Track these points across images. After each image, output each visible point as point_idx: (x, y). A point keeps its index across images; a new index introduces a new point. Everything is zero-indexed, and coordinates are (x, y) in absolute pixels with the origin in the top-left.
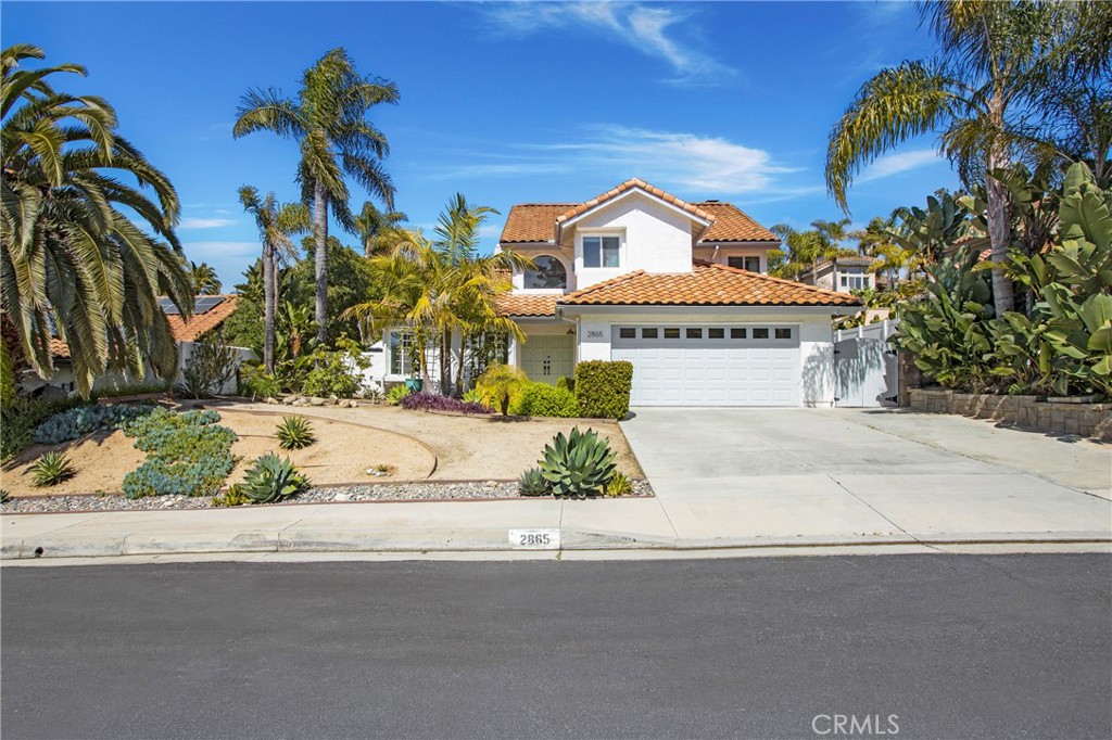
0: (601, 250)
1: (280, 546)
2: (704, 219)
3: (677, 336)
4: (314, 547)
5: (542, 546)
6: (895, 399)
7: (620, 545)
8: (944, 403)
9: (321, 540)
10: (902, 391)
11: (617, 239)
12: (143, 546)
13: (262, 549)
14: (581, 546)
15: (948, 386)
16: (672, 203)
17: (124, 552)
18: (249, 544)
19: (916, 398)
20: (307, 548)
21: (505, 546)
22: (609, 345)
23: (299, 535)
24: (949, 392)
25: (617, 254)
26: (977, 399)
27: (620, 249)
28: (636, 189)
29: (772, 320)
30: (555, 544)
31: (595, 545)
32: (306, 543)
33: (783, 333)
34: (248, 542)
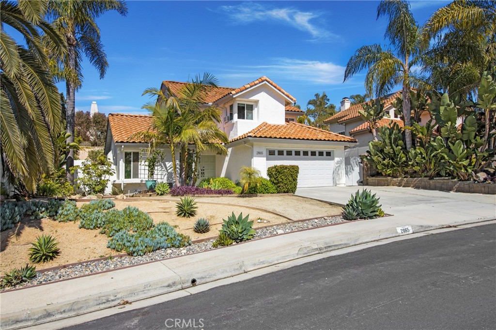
0: (246, 111)
1: (320, 250)
2: (292, 99)
3: (291, 155)
4: (333, 248)
5: (408, 233)
6: (362, 182)
7: (429, 229)
8: (386, 182)
9: (335, 244)
10: (365, 179)
11: (252, 106)
12: (255, 265)
13: (313, 253)
14: (419, 231)
15: (389, 175)
16: (280, 91)
17: (246, 271)
18: (306, 252)
19: (371, 181)
20: (331, 249)
21: (398, 235)
22: (265, 158)
23: (326, 243)
24: (389, 178)
25: (252, 113)
26: (402, 180)
27: (254, 111)
28: (265, 82)
29: (324, 148)
30: (411, 231)
31: (422, 230)
32: (329, 247)
33: (328, 154)
34: (306, 251)
